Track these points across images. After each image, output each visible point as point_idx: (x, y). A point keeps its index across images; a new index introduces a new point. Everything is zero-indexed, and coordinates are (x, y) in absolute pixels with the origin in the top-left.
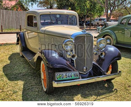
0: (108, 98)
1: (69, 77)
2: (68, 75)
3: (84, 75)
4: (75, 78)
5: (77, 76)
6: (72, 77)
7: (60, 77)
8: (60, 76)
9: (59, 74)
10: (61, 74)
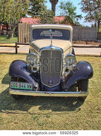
0: (61, 115)
1: (23, 87)
2: (21, 85)
3: (49, 88)
4: (28, 89)
5: (31, 87)
6: (25, 87)
7: (14, 86)
8: (14, 84)
9: (13, 83)
10: (15, 83)
